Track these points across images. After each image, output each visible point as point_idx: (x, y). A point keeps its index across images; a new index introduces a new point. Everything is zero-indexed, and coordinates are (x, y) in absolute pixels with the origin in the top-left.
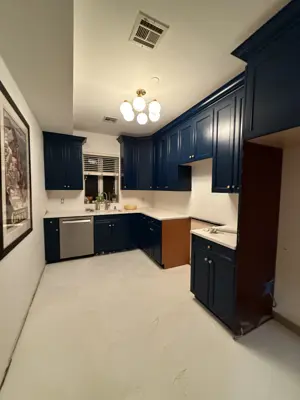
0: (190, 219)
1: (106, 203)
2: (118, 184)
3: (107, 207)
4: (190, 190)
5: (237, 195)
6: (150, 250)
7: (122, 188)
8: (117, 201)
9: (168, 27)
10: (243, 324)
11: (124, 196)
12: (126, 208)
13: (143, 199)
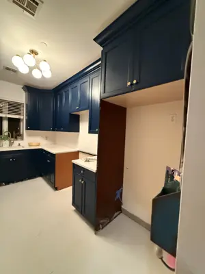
0: (79, 152)
1: (10, 141)
2: (23, 125)
3: (11, 144)
4: (79, 131)
5: (97, 135)
6: (48, 177)
7: (27, 129)
8: (22, 139)
9: (42, 2)
10: (102, 221)
11: (29, 135)
12: (30, 145)
13: (47, 138)
